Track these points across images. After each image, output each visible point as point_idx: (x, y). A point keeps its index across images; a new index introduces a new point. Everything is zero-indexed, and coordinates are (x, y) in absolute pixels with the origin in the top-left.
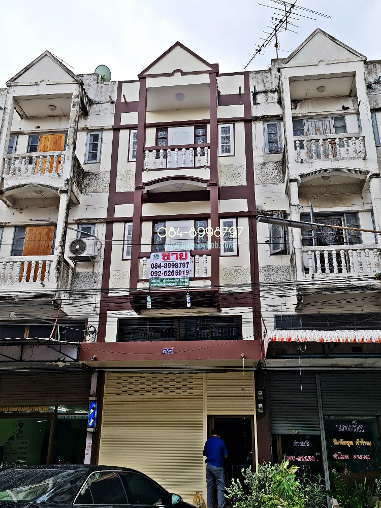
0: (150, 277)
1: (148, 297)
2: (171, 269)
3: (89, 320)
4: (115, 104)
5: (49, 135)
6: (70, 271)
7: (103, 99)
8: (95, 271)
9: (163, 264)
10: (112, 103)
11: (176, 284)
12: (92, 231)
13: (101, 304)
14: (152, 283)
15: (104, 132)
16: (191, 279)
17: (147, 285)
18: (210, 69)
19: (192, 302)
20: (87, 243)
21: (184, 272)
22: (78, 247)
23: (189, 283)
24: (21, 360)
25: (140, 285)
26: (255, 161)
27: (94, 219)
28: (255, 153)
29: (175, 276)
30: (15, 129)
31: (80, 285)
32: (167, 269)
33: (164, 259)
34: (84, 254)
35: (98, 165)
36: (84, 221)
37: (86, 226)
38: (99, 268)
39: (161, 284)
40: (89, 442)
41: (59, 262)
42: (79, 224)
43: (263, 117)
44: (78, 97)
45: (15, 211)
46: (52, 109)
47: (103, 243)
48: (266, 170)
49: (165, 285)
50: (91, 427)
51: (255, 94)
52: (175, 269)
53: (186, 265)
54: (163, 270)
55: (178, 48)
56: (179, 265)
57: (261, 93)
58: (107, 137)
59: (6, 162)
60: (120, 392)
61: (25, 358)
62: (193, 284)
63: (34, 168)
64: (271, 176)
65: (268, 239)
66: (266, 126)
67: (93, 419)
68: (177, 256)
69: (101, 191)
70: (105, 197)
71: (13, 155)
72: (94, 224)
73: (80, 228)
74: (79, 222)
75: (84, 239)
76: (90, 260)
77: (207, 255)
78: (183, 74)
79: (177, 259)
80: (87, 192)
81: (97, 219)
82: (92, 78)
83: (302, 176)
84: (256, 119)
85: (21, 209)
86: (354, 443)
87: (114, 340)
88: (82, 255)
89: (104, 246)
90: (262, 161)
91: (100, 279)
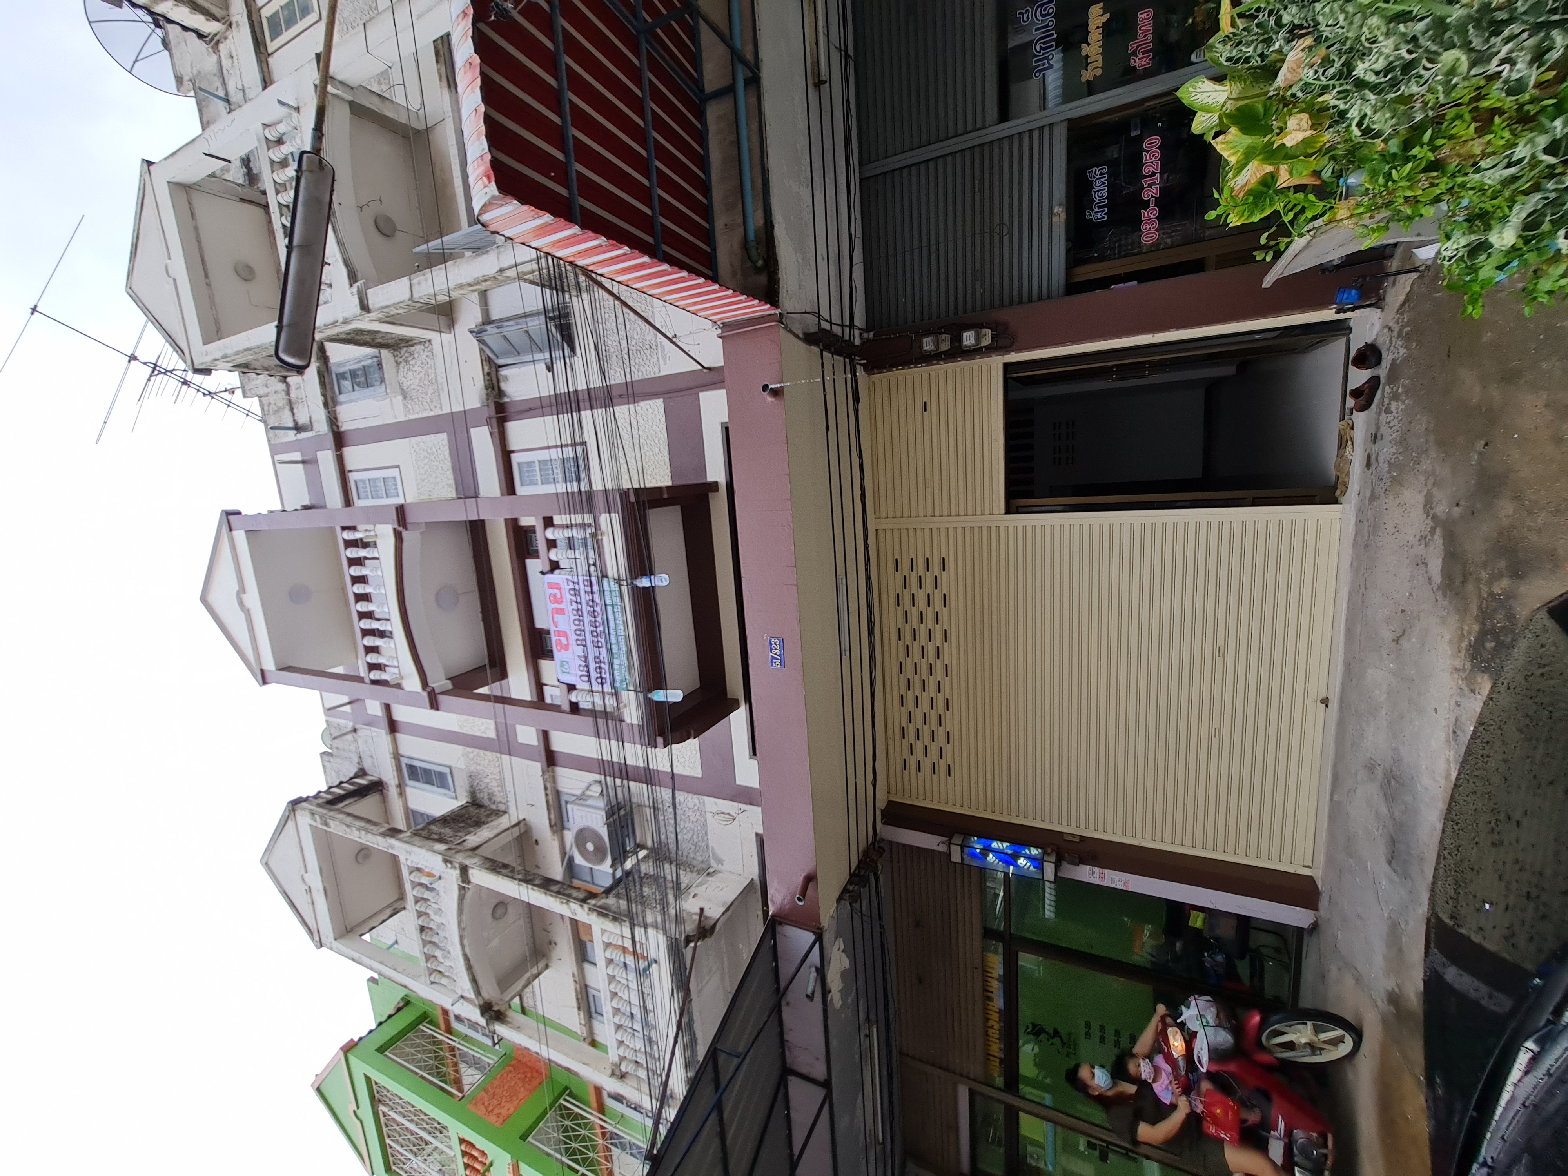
1: (651, 695)
15: (402, 751)
22: (590, 847)
23: (612, 578)
24: (827, 1084)
26: (401, 417)
27: (547, 794)
35: (454, 772)
40: (1086, 875)
48: (412, 387)
50: (1041, 869)
51: (298, 428)
55: (211, 599)
57: (293, 414)
61: (819, 1071)
62: (612, 567)
64: (422, 375)
66: (343, 398)
72: (558, 794)
78: (242, 591)
80: (503, 801)
81: (547, 788)
84: (333, 421)
85: (550, 943)
90: (399, 400)
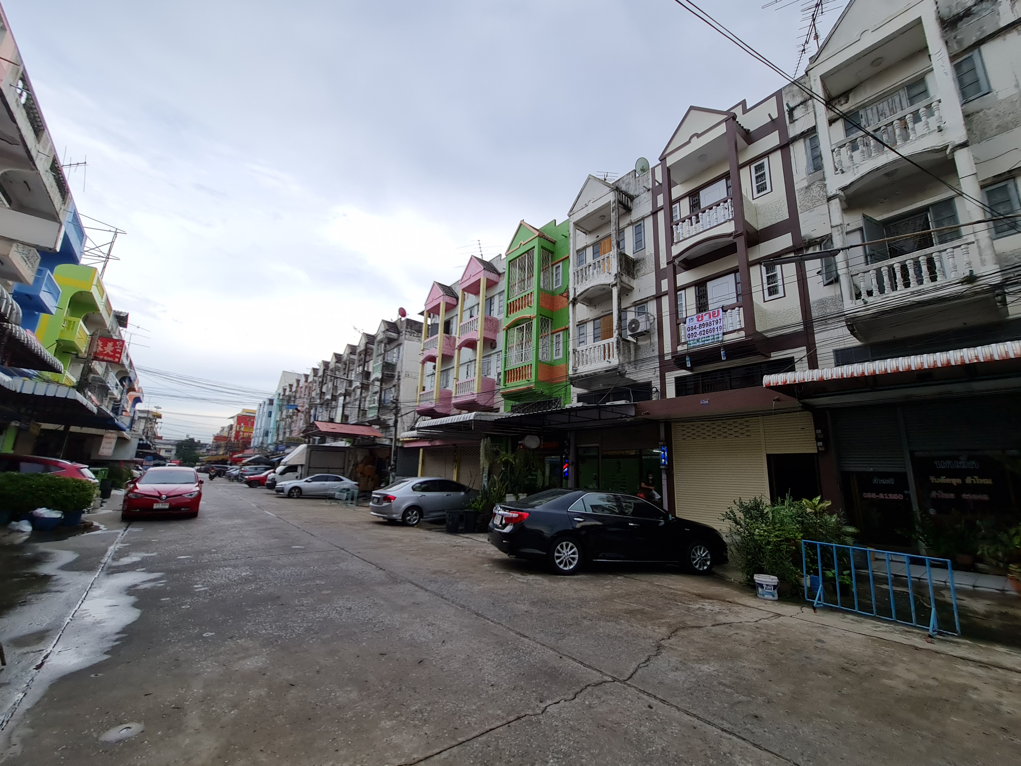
0: (688, 339)
1: (687, 357)
2: (705, 329)
3: (653, 382)
4: (651, 191)
5: (606, 240)
6: (632, 346)
7: (642, 191)
8: (652, 341)
9: (698, 326)
10: (649, 190)
11: (710, 341)
12: (646, 309)
13: (660, 367)
14: (690, 344)
15: (646, 220)
16: (724, 334)
17: (685, 347)
18: (725, 117)
19: (726, 355)
20: (640, 321)
21: (717, 328)
22: (633, 326)
23: (723, 338)
24: (600, 419)
25: (680, 348)
26: (797, 187)
27: (645, 299)
28: (796, 178)
29: (709, 334)
30: (579, 246)
31: (643, 355)
32: (702, 329)
33: (698, 320)
34: (639, 331)
35: (643, 250)
36: (638, 302)
37: (640, 305)
38: (655, 339)
39: (698, 344)
40: (664, 476)
41: (618, 342)
42: (635, 306)
43: (803, 133)
44: (615, 202)
45: (591, 308)
46: (602, 219)
47: (656, 317)
48: (812, 192)
49: (701, 343)
50: (663, 465)
51: (791, 111)
52: (709, 328)
53: (719, 321)
54: (698, 331)
55: (692, 111)
56: (712, 323)
57: (799, 105)
58: (649, 223)
59: (576, 275)
60: (685, 437)
61: (602, 417)
62: (727, 337)
63: (597, 272)
64: (818, 197)
65: (820, 269)
66: (808, 141)
67: (664, 458)
68: (710, 316)
69: (649, 272)
70: (652, 276)
71: (584, 265)
72: (646, 302)
73: (637, 309)
74: (635, 304)
75: (638, 318)
76: (646, 334)
77: (739, 307)
78: (698, 135)
79: (710, 318)
80: (638, 279)
81: (647, 298)
82: (631, 176)
83: (843, 189)
84: (795, 139)
85: (595, 306)
86: (964, 481)
87: (674, 396)
88: (638, 331)
89: (656, 320)
90: (805, 184)
91: (657, 346)
